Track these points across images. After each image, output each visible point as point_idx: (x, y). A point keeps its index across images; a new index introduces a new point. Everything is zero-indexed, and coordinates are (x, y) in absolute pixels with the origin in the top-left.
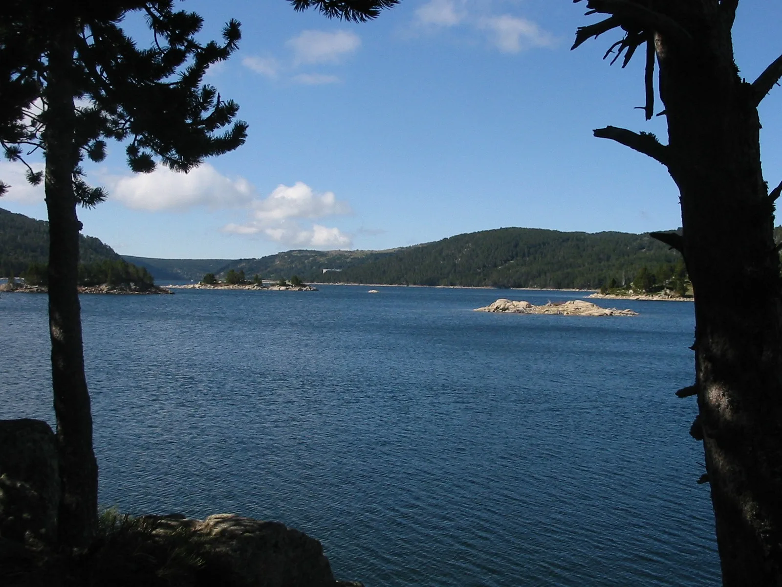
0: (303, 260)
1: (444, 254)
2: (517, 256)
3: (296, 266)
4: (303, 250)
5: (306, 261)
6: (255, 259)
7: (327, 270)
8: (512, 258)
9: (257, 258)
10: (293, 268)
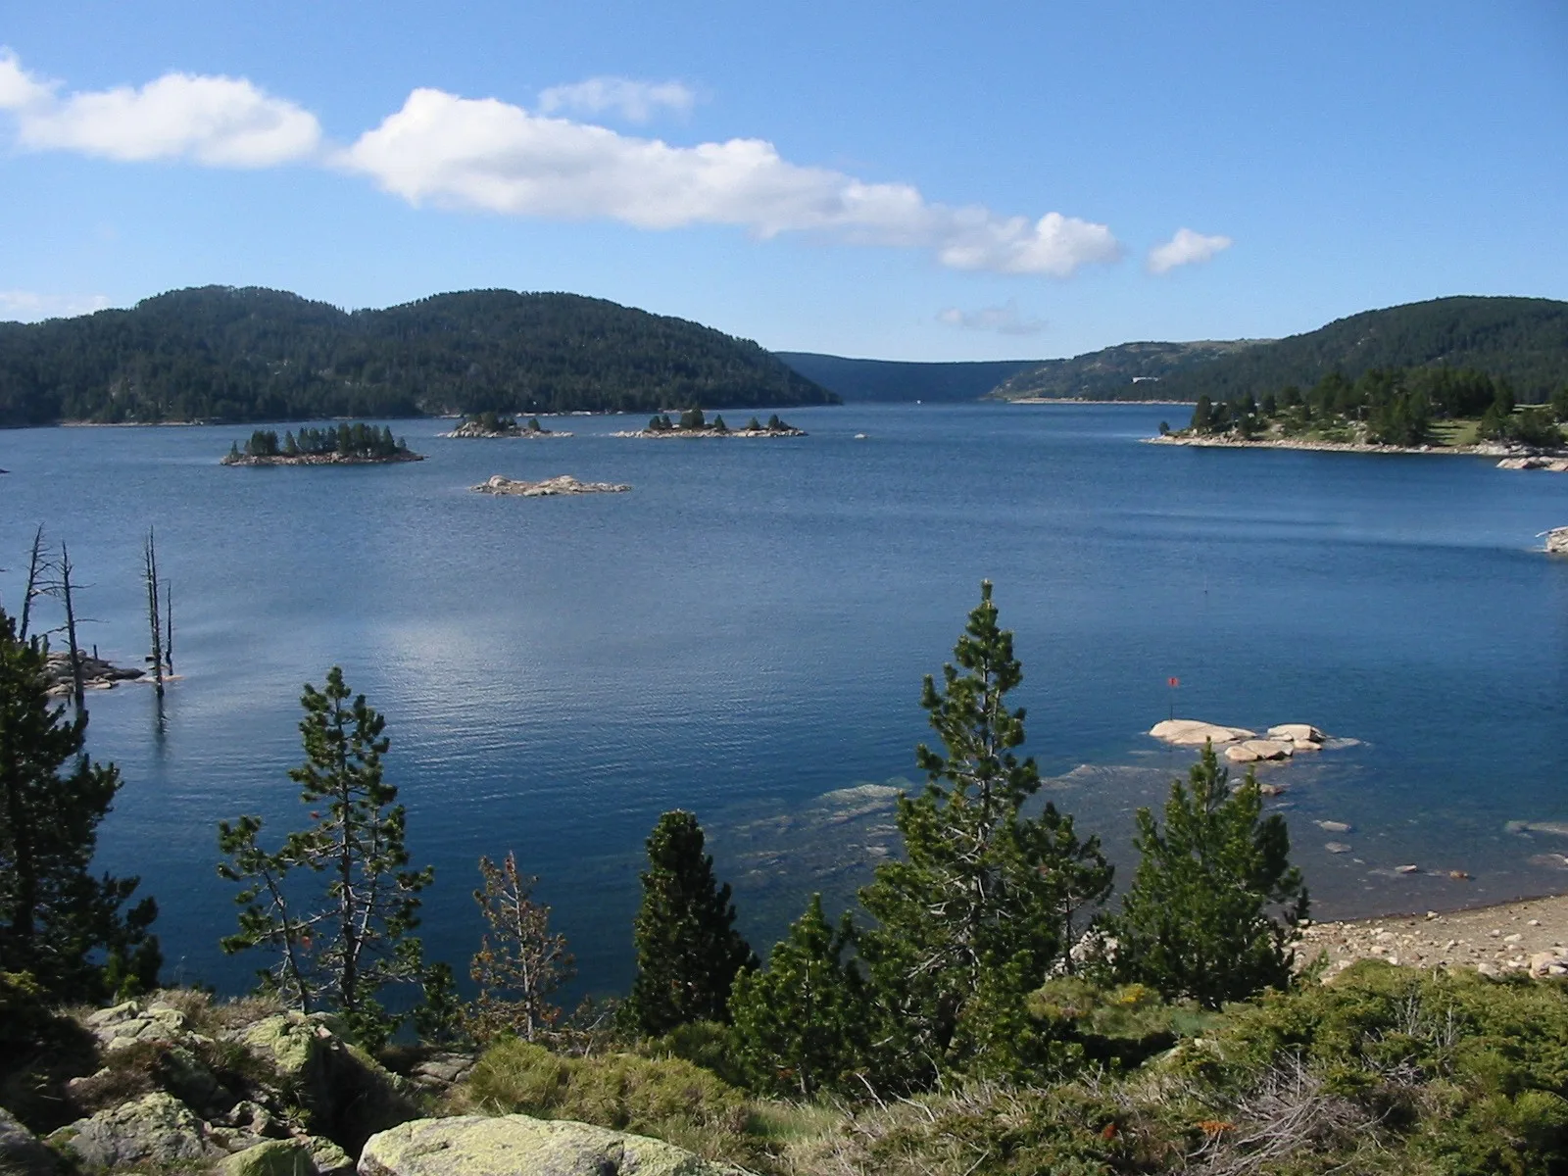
0: (1139, 360)
1: (1325, 348)
2: (1451, 349)
3: (1125, 371)
4: (1147, 343)
5: (1143, 362)
6: (1064, 360)
7: (1139, 379)
8: (1442, 351)
9: (1066, 357)
10: (1120, 374)
